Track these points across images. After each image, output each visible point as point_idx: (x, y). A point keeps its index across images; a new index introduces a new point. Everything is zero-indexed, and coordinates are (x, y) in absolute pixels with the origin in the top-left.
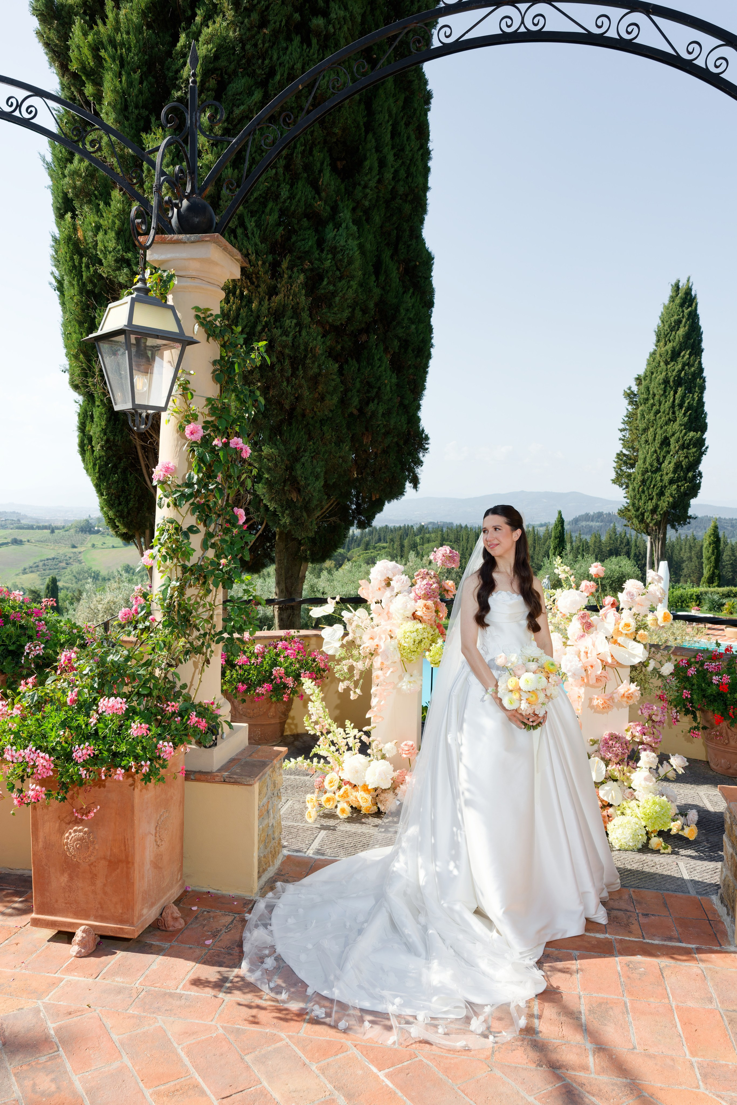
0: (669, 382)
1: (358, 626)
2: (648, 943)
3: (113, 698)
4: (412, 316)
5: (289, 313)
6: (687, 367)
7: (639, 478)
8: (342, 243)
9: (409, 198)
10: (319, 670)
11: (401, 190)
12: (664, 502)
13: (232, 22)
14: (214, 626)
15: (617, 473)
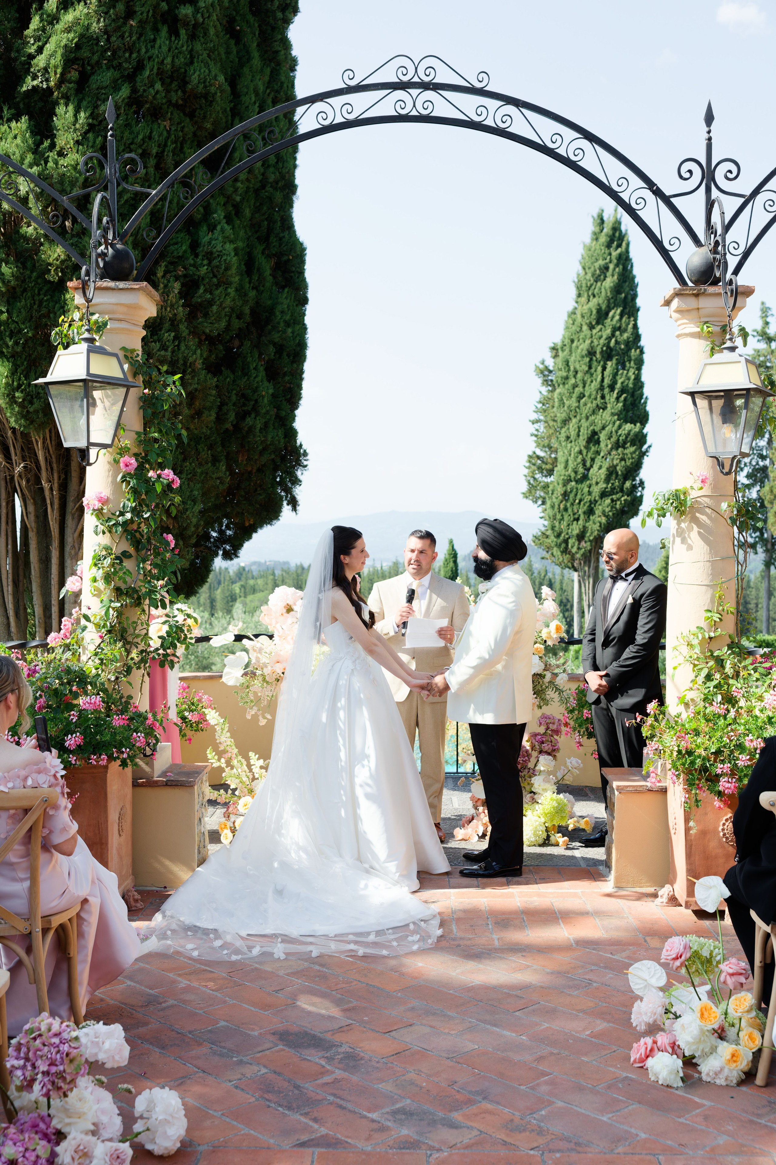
0: (595, 354)
1: (262, 652)
4: (288, 317)
5: (167, 326)
6: (618, 333)
7: (560, 490)
8: (219, 248)
9: (280, 184)
11: (272, 178)
12: (594, 523)
13: (95, 12)
15: (529, 483)
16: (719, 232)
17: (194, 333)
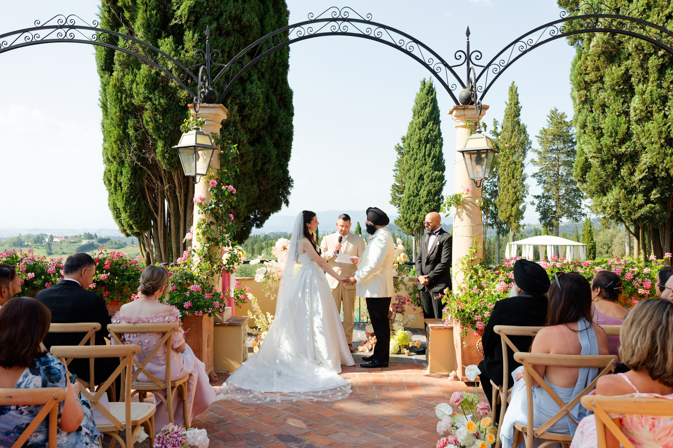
0: (421, 141)
4: (284, 121)
5: (232, 124)
6: (431, 132)
7: (406, 200)
8: (255, 91)
9: (281, 64)
11: (278, 62)
15: (393, 197)
16: (473, 82)
17: (243, 128)
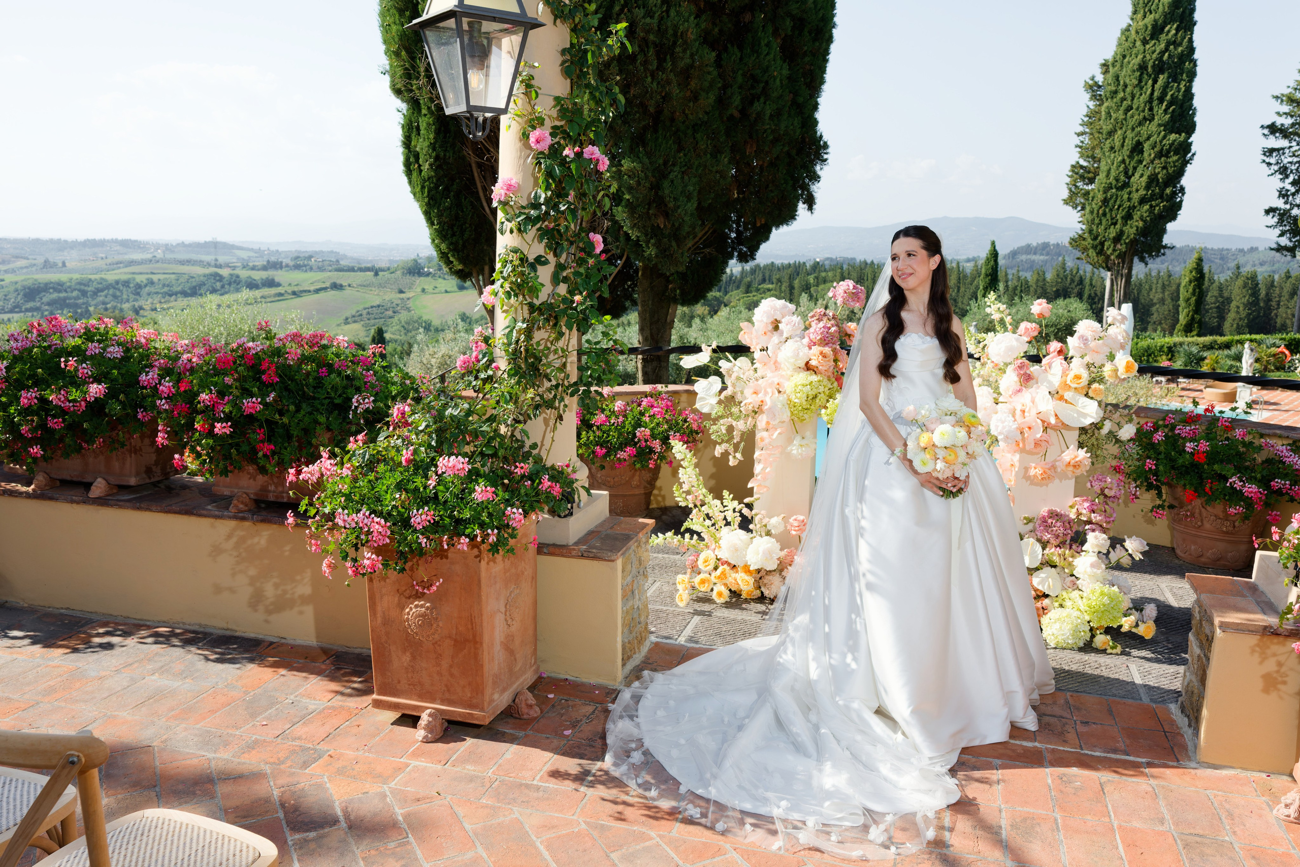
0: (1146, 68)
1: (738, 378)
2: (1087, 755)
3: (454, 457)
6: (1172, 47)
7: (1100, 196)
10: (692, 432)
12: (1131, 227)
14: (567, 376)
15: (1070, 190)
